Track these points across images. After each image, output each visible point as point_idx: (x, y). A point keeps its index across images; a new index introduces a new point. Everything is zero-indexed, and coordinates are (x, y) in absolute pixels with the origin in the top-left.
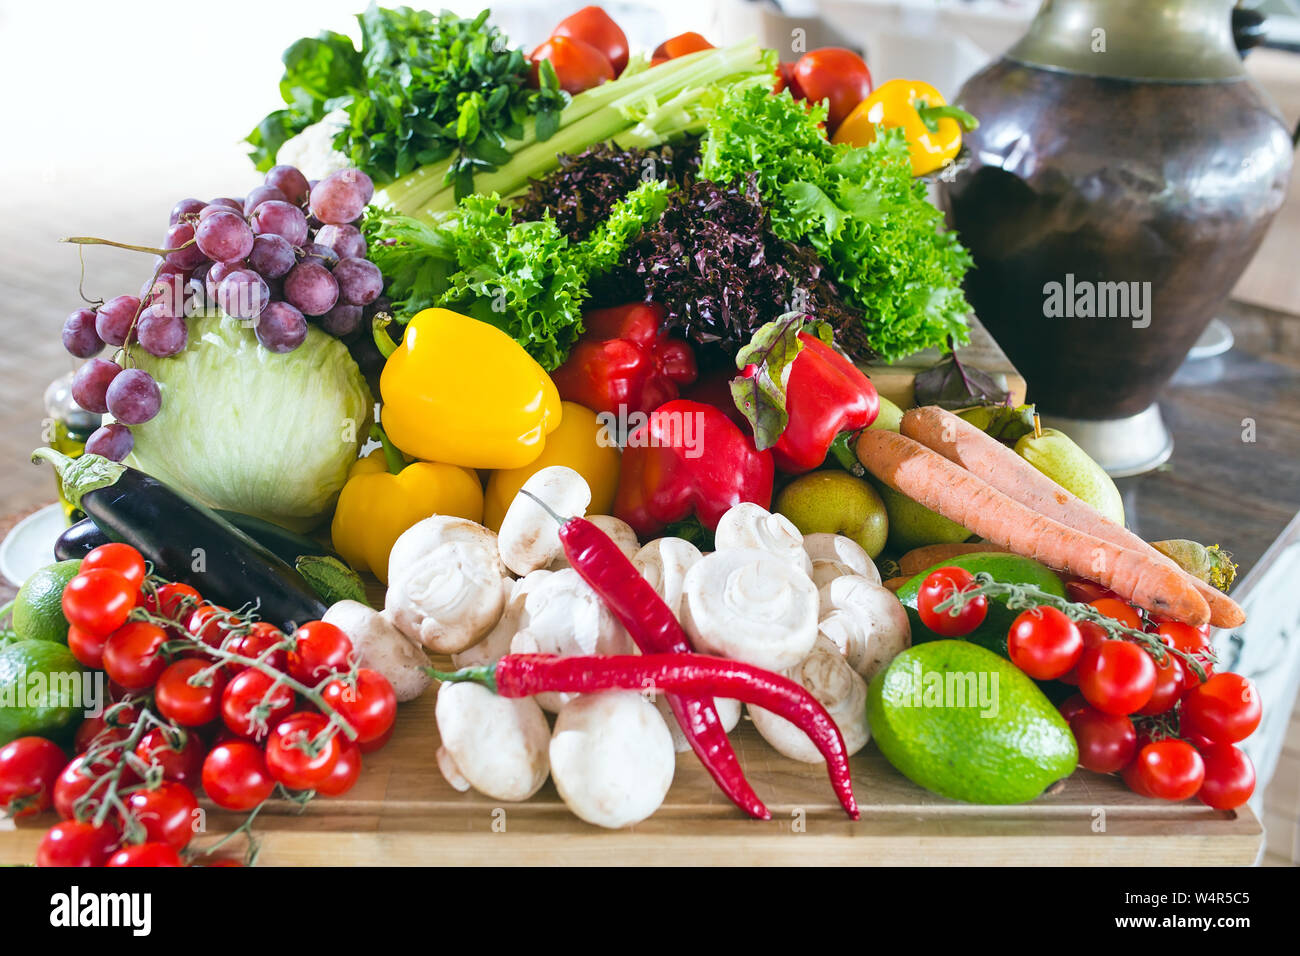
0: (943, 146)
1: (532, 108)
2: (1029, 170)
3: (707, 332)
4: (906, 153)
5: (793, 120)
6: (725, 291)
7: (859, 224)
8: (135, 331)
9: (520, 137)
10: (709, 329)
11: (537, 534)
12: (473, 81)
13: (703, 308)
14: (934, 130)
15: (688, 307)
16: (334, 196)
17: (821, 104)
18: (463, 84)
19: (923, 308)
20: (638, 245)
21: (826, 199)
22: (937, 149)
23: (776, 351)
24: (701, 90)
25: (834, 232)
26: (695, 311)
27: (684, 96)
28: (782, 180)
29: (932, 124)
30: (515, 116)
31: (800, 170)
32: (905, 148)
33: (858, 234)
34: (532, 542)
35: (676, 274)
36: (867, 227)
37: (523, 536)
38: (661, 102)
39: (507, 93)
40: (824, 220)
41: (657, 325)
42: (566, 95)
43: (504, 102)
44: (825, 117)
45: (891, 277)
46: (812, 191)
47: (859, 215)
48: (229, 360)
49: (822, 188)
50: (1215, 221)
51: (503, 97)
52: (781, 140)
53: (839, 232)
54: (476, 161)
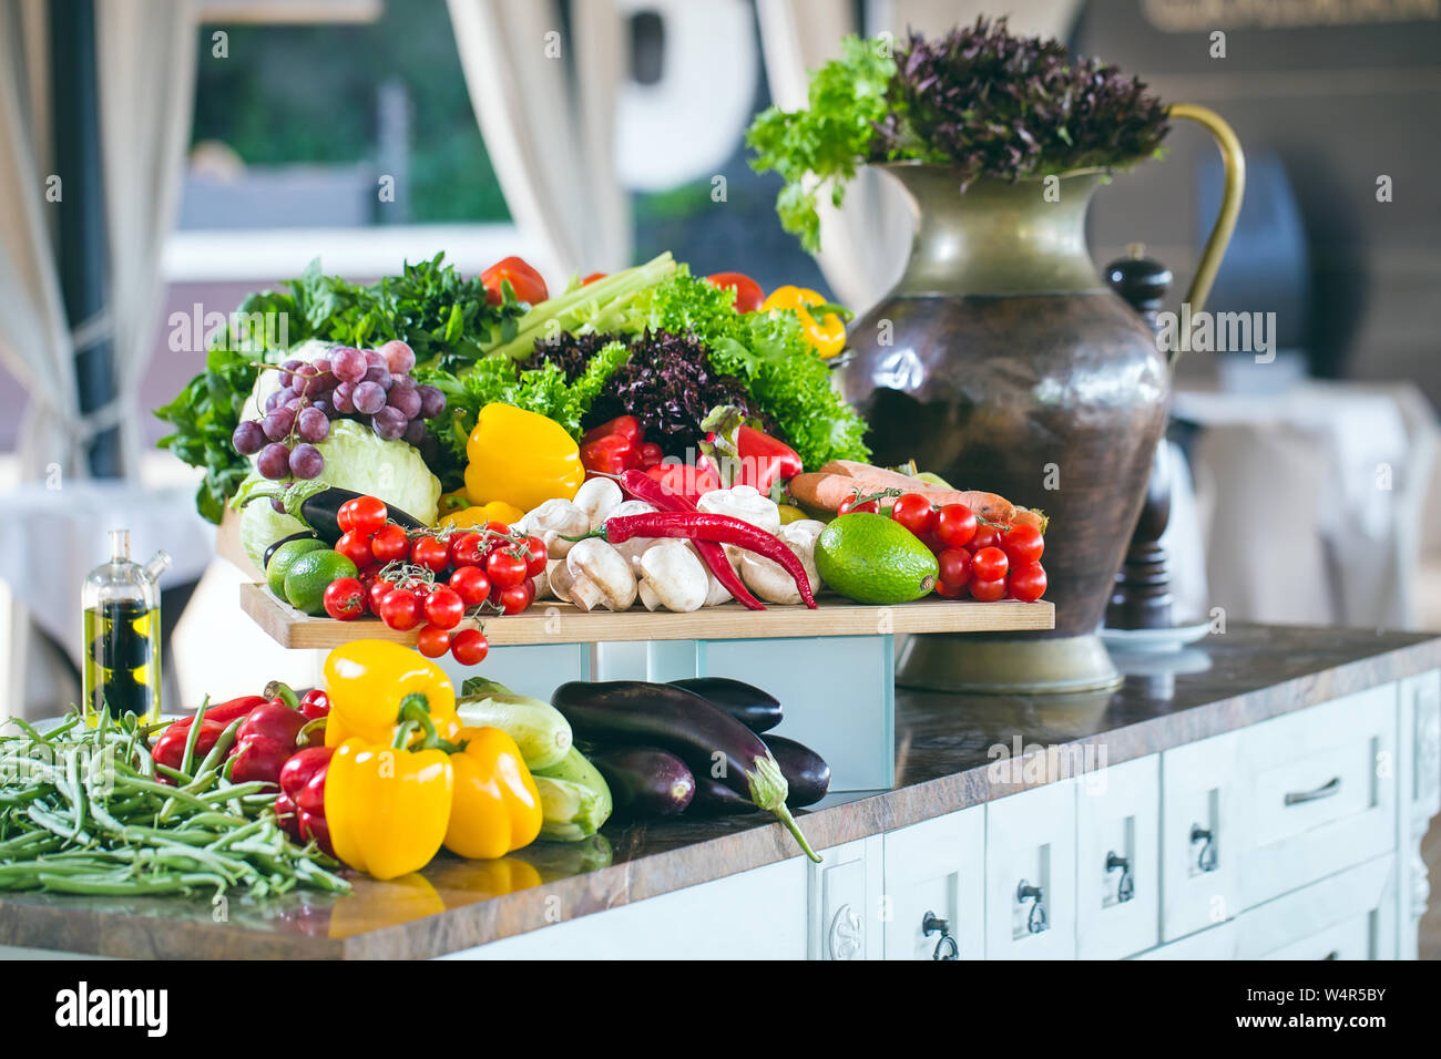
0: (831, 337)
1: (499, 316)
2: (917, 382)
3: (675, 424)
4: (799, 327)
5: (713, 297)
6: (686, 393)
7: (772, 369)
8: (298, 423)
9: (489, 340)
10: (677, 421)
11: (597, 506)
12: (448, 299)
13: (671, 406)
14: (823, 324)
15: (659, 410)
16: (399, 352)
17: (731, 288)
18: (441, 301)
19: (829, 435)
20: (616, 377)
21: (744, 350)
22: (825, 338)
23: (727, 425)
24: (633, 294)
25: (753, 372)
26: (665, 410)
27: (619, 300)
28: (712, 335)
29: (819, 319)
30: (484, 324)
31: (723, 331)
32: (799, 323)
33: (770, 376)
34: (594, 511)
35: (646, 389)
36: (777, 369)
37: (588, 509)
38: (601, 307)
39: (477, 308)
40: (744, 363)
41: (639, 425)
42: (525, 306)
43: (475, 314)
44: (734, 299)
45: (801, 404)
46: (733, 344)
47: (770, 360)
48: (359, 443)
49: (741, 342)
50: (1089, 409)
51: (473, 311)
52: (706, 313)
53: (757, 372)
54: (459, 357)
